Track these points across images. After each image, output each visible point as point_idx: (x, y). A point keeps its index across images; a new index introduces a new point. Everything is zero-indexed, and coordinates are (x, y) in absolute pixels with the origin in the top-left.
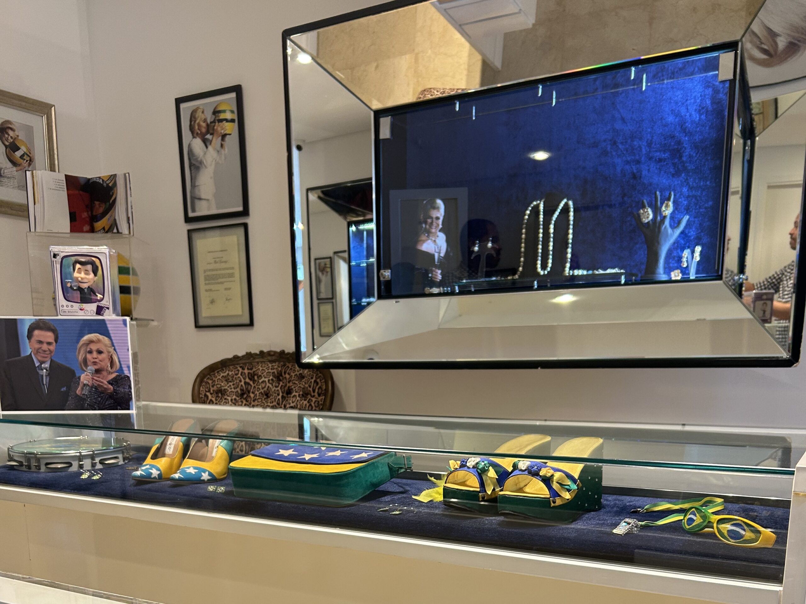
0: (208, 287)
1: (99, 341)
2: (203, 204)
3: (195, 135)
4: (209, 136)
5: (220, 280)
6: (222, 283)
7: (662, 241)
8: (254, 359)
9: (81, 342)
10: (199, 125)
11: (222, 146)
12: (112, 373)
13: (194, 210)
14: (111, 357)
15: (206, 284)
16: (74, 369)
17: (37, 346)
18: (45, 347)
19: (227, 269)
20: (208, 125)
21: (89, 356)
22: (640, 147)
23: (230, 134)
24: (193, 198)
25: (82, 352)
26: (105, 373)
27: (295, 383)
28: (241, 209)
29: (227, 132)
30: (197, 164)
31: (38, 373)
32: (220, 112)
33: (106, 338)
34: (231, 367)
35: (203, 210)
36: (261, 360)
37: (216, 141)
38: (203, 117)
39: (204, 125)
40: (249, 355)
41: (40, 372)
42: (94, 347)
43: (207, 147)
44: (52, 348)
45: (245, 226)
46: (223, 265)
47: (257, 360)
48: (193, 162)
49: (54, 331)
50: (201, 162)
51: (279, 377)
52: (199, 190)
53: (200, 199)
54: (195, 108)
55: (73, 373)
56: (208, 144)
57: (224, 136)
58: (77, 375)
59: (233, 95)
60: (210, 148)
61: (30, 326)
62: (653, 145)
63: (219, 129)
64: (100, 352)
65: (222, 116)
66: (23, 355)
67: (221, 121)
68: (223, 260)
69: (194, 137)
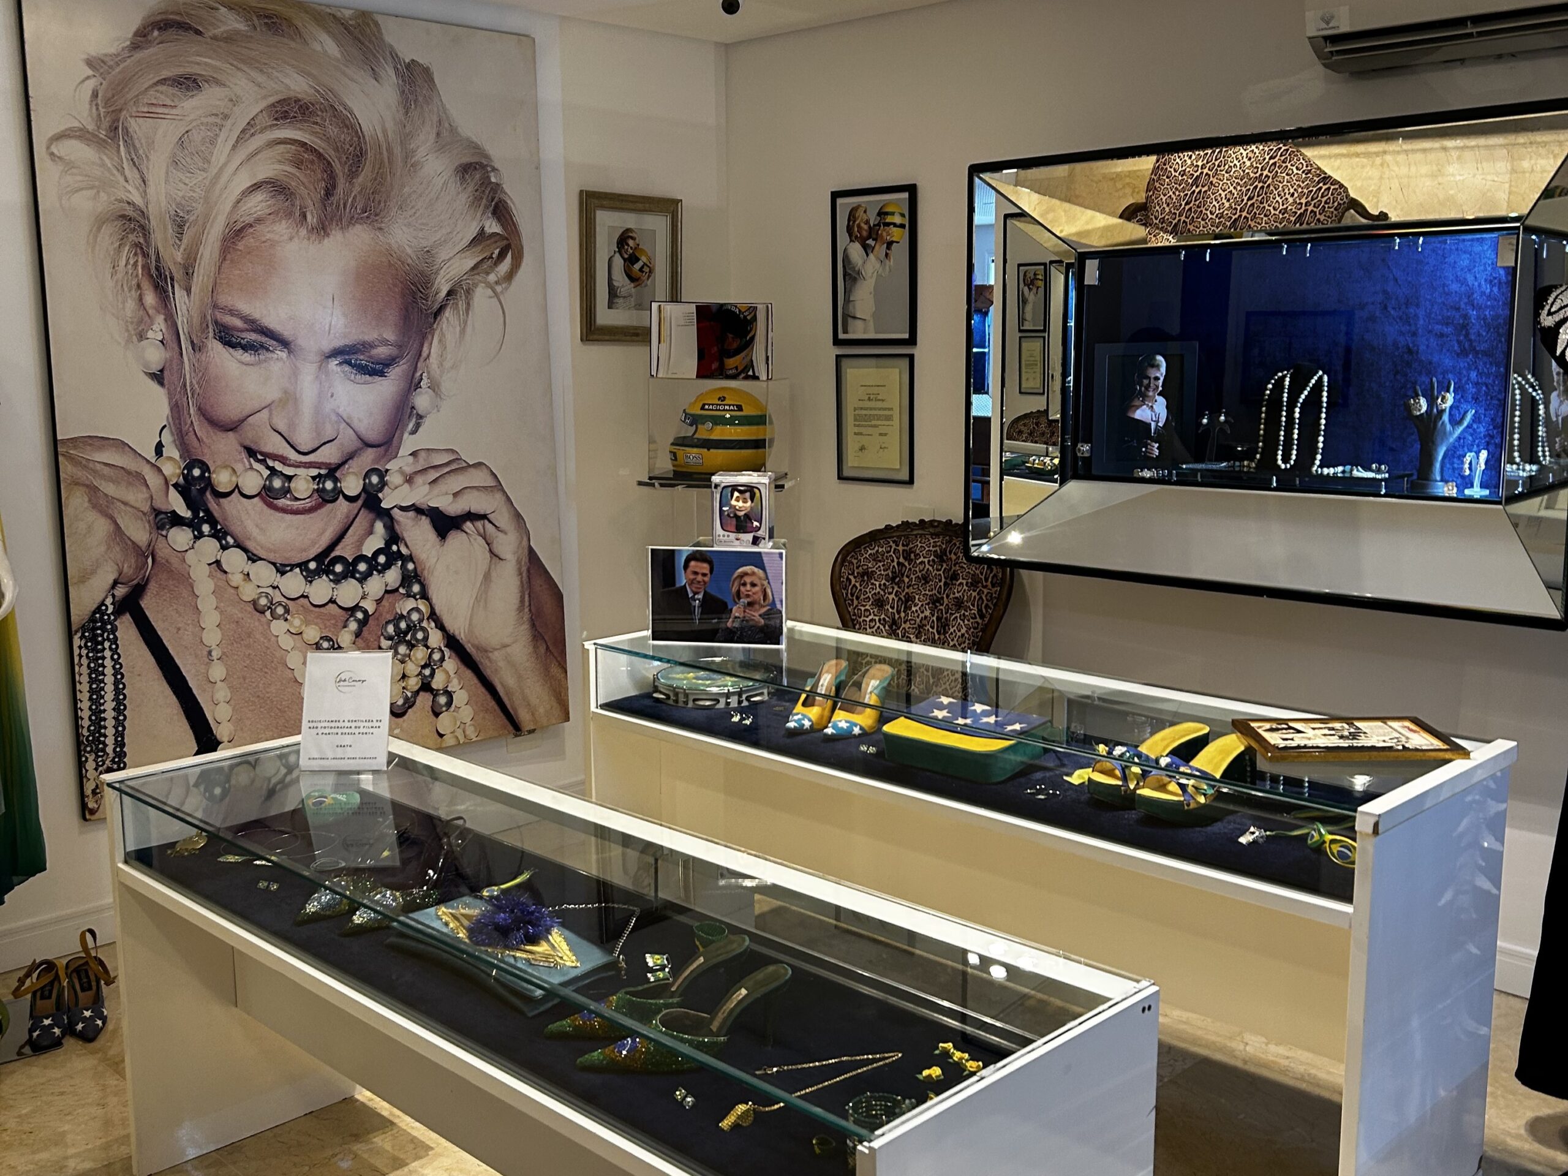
0: (856, 430)
1: (753, 573)
2: (859, 324)
3: (853, 238)
4: (870, 242)
5: (873, 423)
6: (875, 426)
7: (1439, 440)
8: (912, 530)
9: (735, 575)
10: (859, 226)
11: (887, 255)
12: (764, 607)
13: (845, 331)
14: (765, 589)
15: (855, 425)
16: (726, 600)
17: (692, 577)
18: (700, 578)
19: (885, 409)
20: (870, 227)
21: (742, 589)
22: (1416, 315)
23: (898, 242)
24: (846, 316)
25: (736, 584)
26: (757, 606)
27: (962, 567)
28: (906, 336)
29: (894, 239)
30: (854, 275)
31: (691, 604)
32: (887, 214)
33: (761, 571)
34: (882, 541)
35: (858, 331)
36: (920, 532)
37: (881, 249)
38: (865, 218)
39: (866, 227)
40: (906, 525)
41: (693, 603)
42: (748, 580)
43: (867, 255)
44: (706, 579)
45: (911, 357)
46: (879, 404)
47: (915, 532)
48: (849, 271)
49: (710, 563)
50: (859, 273)
51: (941, 557)
52: (854, 307)
53: (854, 318)
54: (854, 205)
55: (725, 604)
56: (869, 251)
57: (890, 244)
58: (729, 607)
59: (906, 195)
60: (871, 256)
61: (687, 557)
62: (1433, 316)
63: (884, 234)
64: (753, 585)
65: (889, 219)
66: (678, 585)
67: (888, 224)
68: (879, 397)
69: (851, 241)
